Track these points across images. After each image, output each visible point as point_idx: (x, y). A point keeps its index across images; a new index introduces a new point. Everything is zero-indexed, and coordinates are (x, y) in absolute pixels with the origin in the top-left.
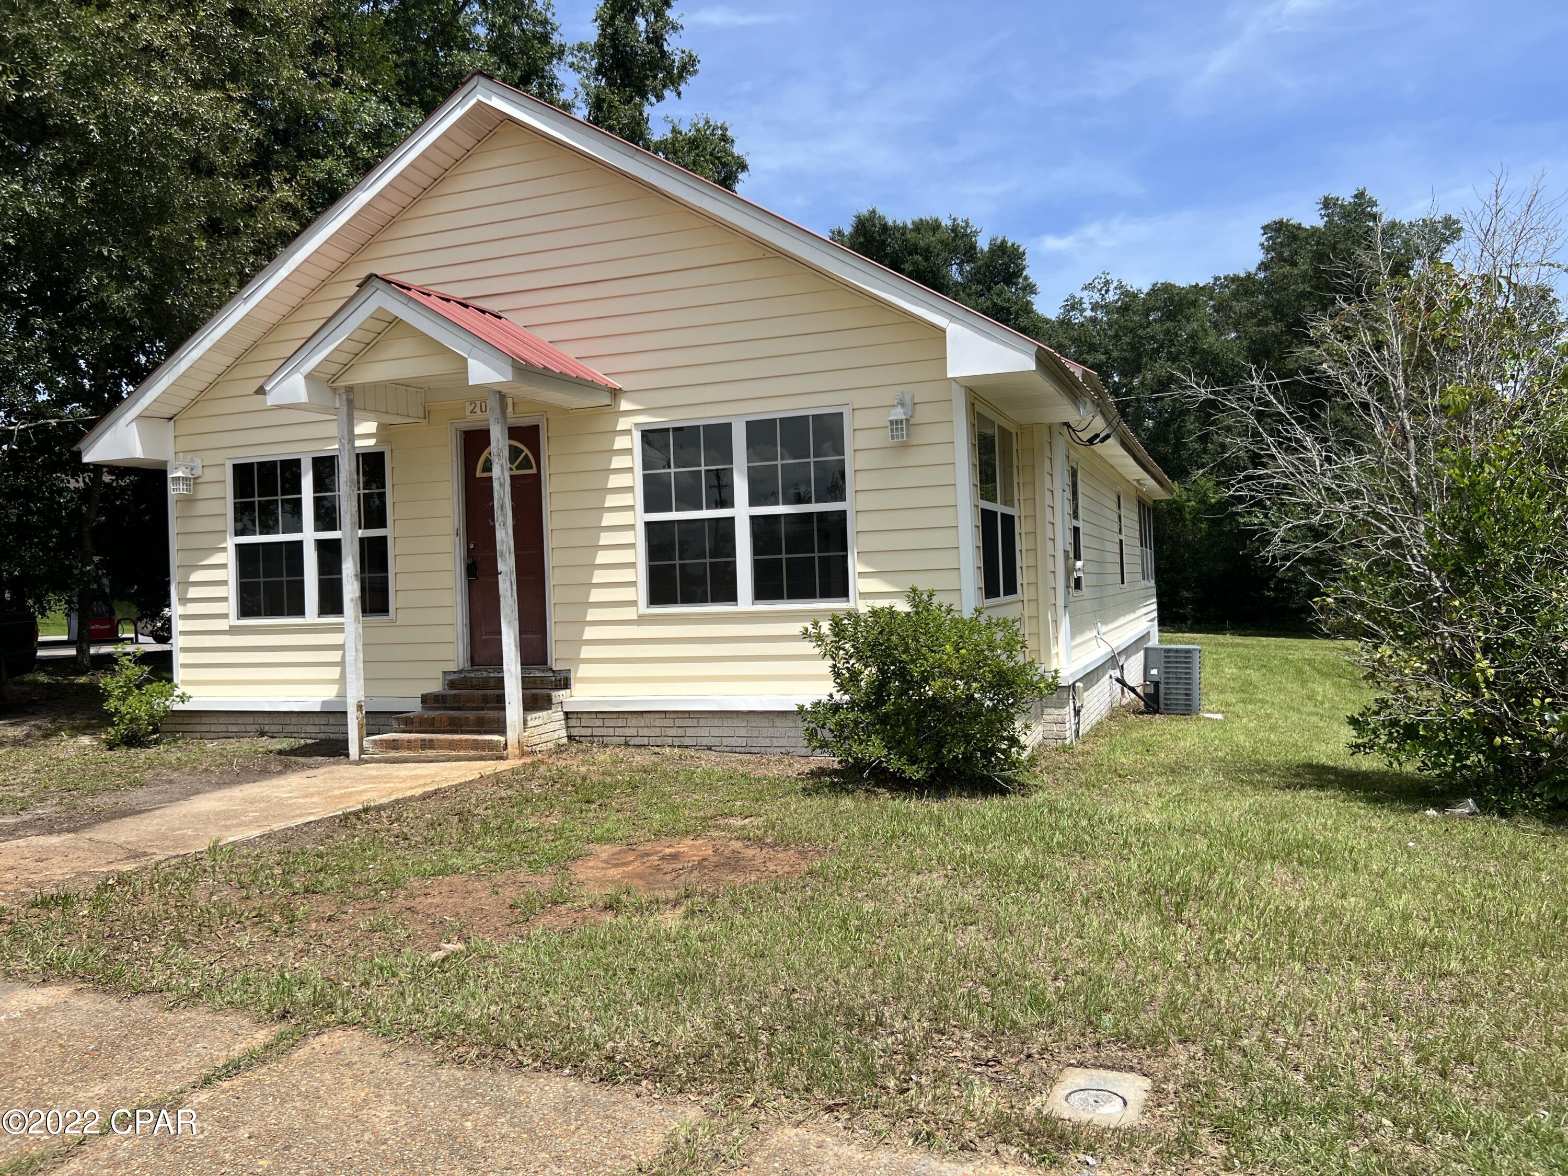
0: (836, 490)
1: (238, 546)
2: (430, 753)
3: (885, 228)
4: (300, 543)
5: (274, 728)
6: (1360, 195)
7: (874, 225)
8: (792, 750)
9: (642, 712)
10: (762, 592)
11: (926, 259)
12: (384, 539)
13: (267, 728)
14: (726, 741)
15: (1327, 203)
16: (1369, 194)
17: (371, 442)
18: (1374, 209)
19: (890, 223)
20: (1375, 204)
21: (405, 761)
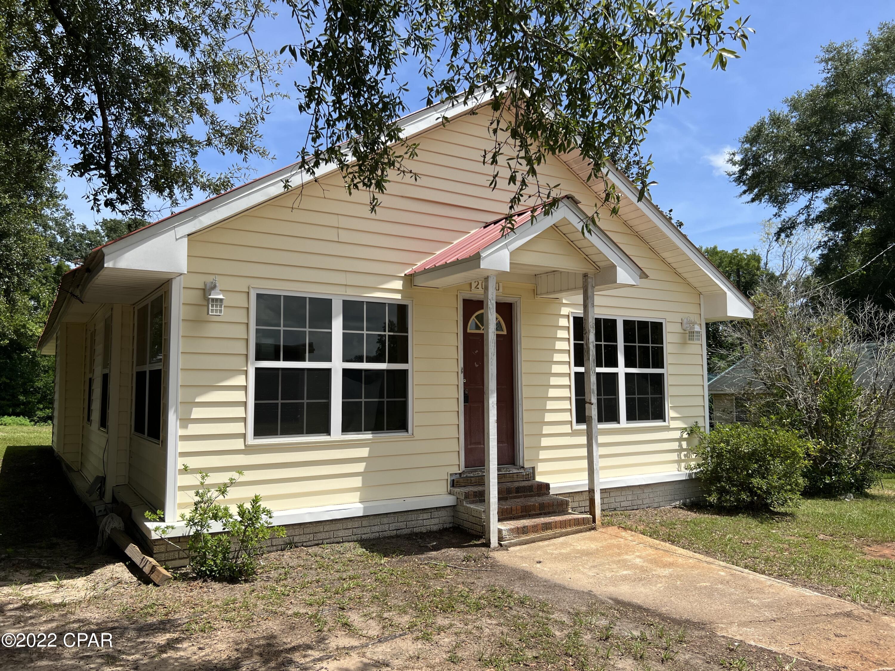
0: (659, 363)
1: (258, 370)
2: (549, 533)
4: (329, 371)
5: (304, 538)
8: (651, 505)
9: (582, 492)
10: (630, 417)
12: (405, 373)
13: (296, 539)
14: (623, 504)
17: (398, 296)
21: (533, 541)
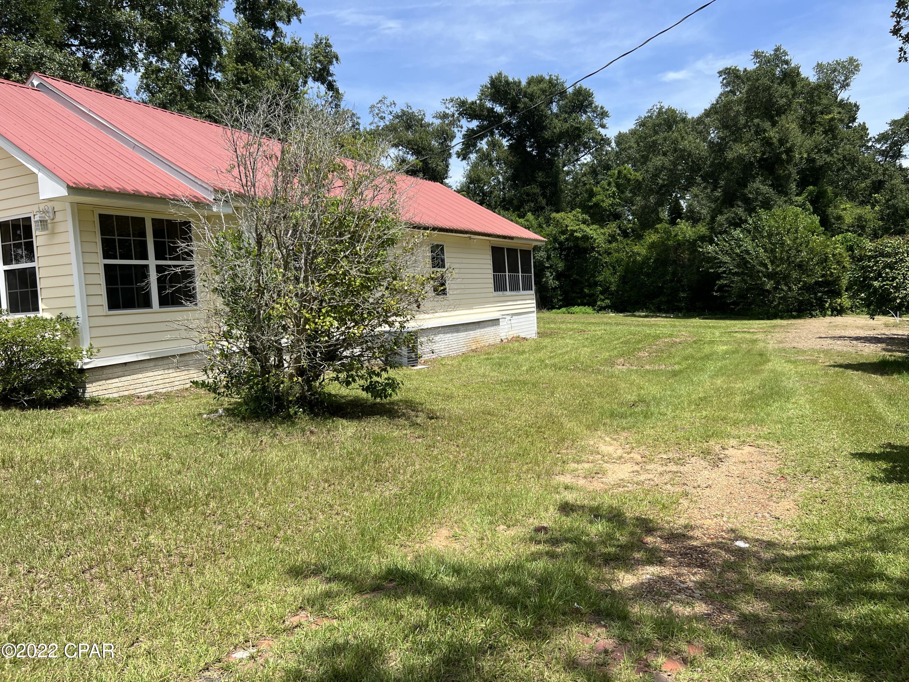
3: (507, 83)
6: (777, 50)
7: (501, 82)
11: (531, 100)
15: (757, 55)
16: (783, 48)
18: (787, 57)
19: (511, 80)
20: (786, 54)
